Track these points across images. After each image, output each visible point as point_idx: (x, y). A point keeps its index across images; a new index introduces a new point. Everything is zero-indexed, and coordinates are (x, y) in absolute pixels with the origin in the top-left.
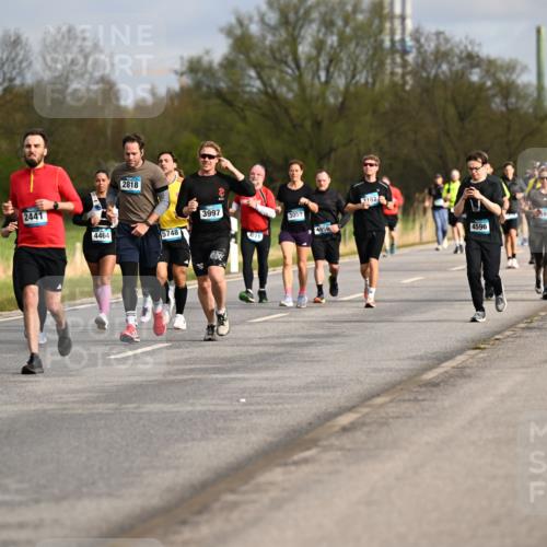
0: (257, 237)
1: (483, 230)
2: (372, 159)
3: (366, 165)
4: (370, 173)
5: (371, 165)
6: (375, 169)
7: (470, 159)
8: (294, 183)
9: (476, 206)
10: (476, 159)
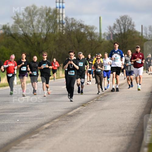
0: (10, 75)
1: (73, 74)
2: (45, 53)
3: (44, 55)
4: (45, 58)
5: (45, 55)
6: (46, 56)
7: (70, 52)
8: (23, 59)
9: (71, 66)
10: (72, 52)
